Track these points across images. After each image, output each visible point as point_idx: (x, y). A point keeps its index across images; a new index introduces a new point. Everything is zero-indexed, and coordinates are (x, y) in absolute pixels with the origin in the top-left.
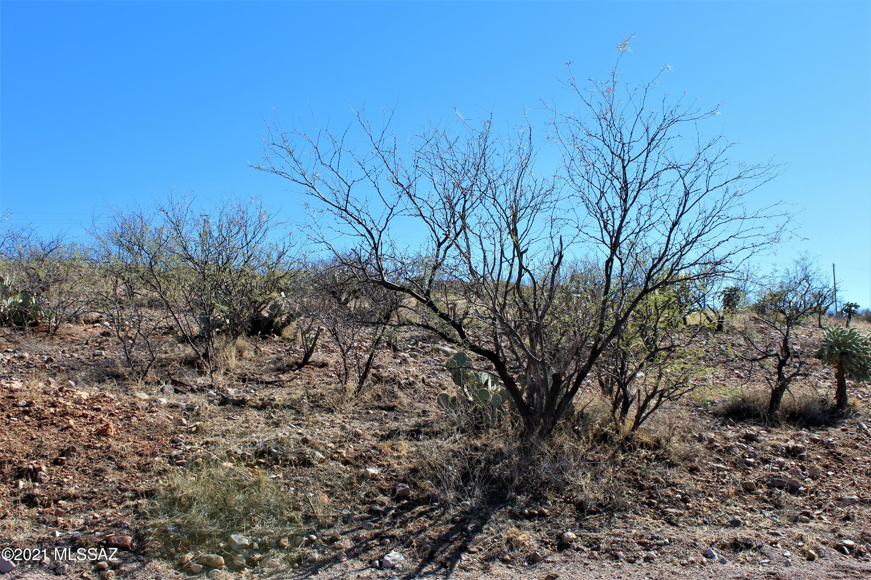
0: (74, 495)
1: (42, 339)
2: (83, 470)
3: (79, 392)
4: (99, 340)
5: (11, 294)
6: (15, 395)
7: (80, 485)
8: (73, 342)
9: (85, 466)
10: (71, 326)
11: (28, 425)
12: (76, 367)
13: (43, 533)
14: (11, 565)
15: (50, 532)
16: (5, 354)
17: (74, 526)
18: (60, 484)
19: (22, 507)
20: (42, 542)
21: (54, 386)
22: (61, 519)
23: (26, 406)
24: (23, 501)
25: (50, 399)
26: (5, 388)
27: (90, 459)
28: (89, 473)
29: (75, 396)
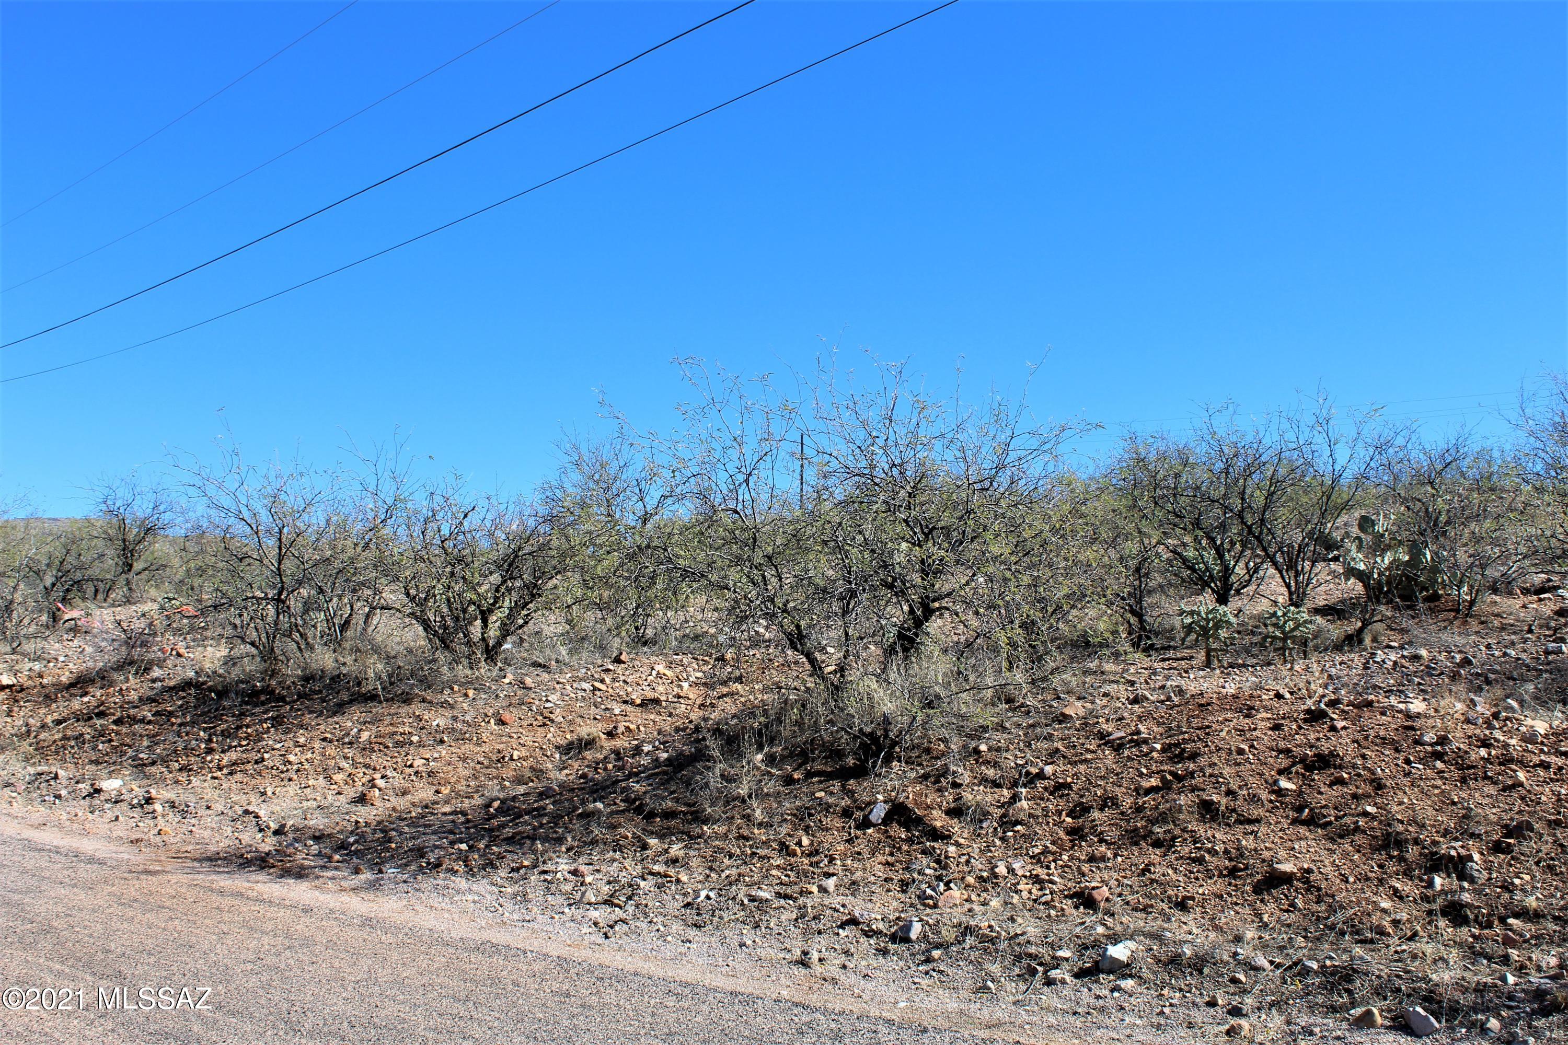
0: (1535, 910)
1: (1446, 624)
2: (1549, 866)
3: (1529, 722)
4: (1553, 624)
5: (1389, 547)
6: (1417, 724)
7: (1545, 893)
8: (1503, 628)
9: (1552, 859)
10: (1497, 598)
11: (1442, 778)
12: (1515, 674)
13: (1483, 974)
14: (1432, 1025)
15: (1498, 975)
16: (1386, 651)
17: (1539, 969)
18: (1508, 887)
19: (1442, 923)
20: (1483, 990)
21: (1483, 708)
22: (1514, 953)
23: (1437, 744)
24: (1444, 913)
25: (1478, 732)
26: (1397, 711)
27: (1562, 845)
28: (1561, 872)
29: (1523, 729)
